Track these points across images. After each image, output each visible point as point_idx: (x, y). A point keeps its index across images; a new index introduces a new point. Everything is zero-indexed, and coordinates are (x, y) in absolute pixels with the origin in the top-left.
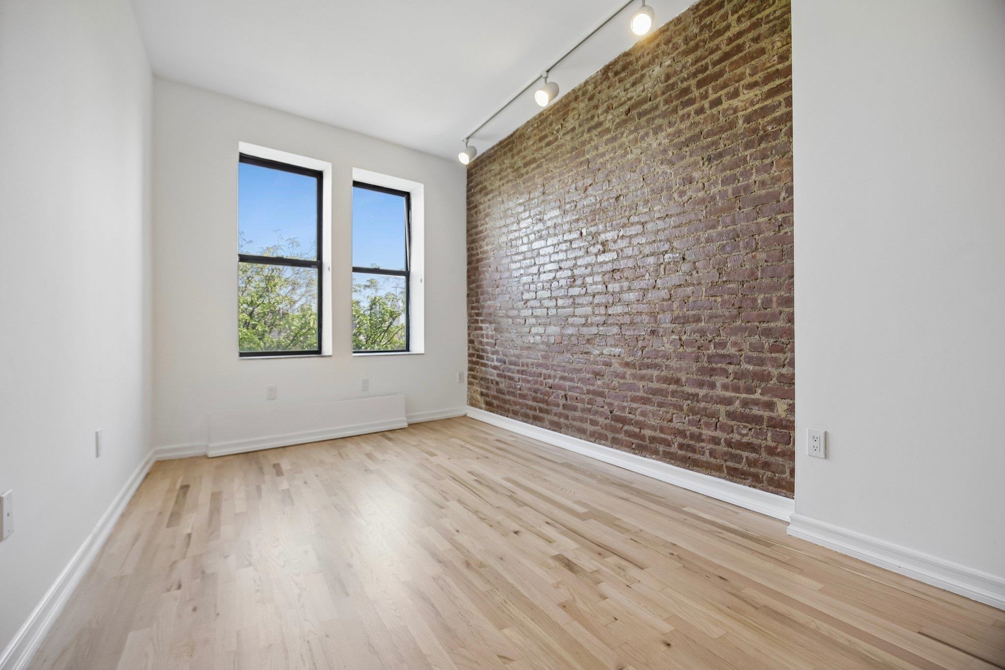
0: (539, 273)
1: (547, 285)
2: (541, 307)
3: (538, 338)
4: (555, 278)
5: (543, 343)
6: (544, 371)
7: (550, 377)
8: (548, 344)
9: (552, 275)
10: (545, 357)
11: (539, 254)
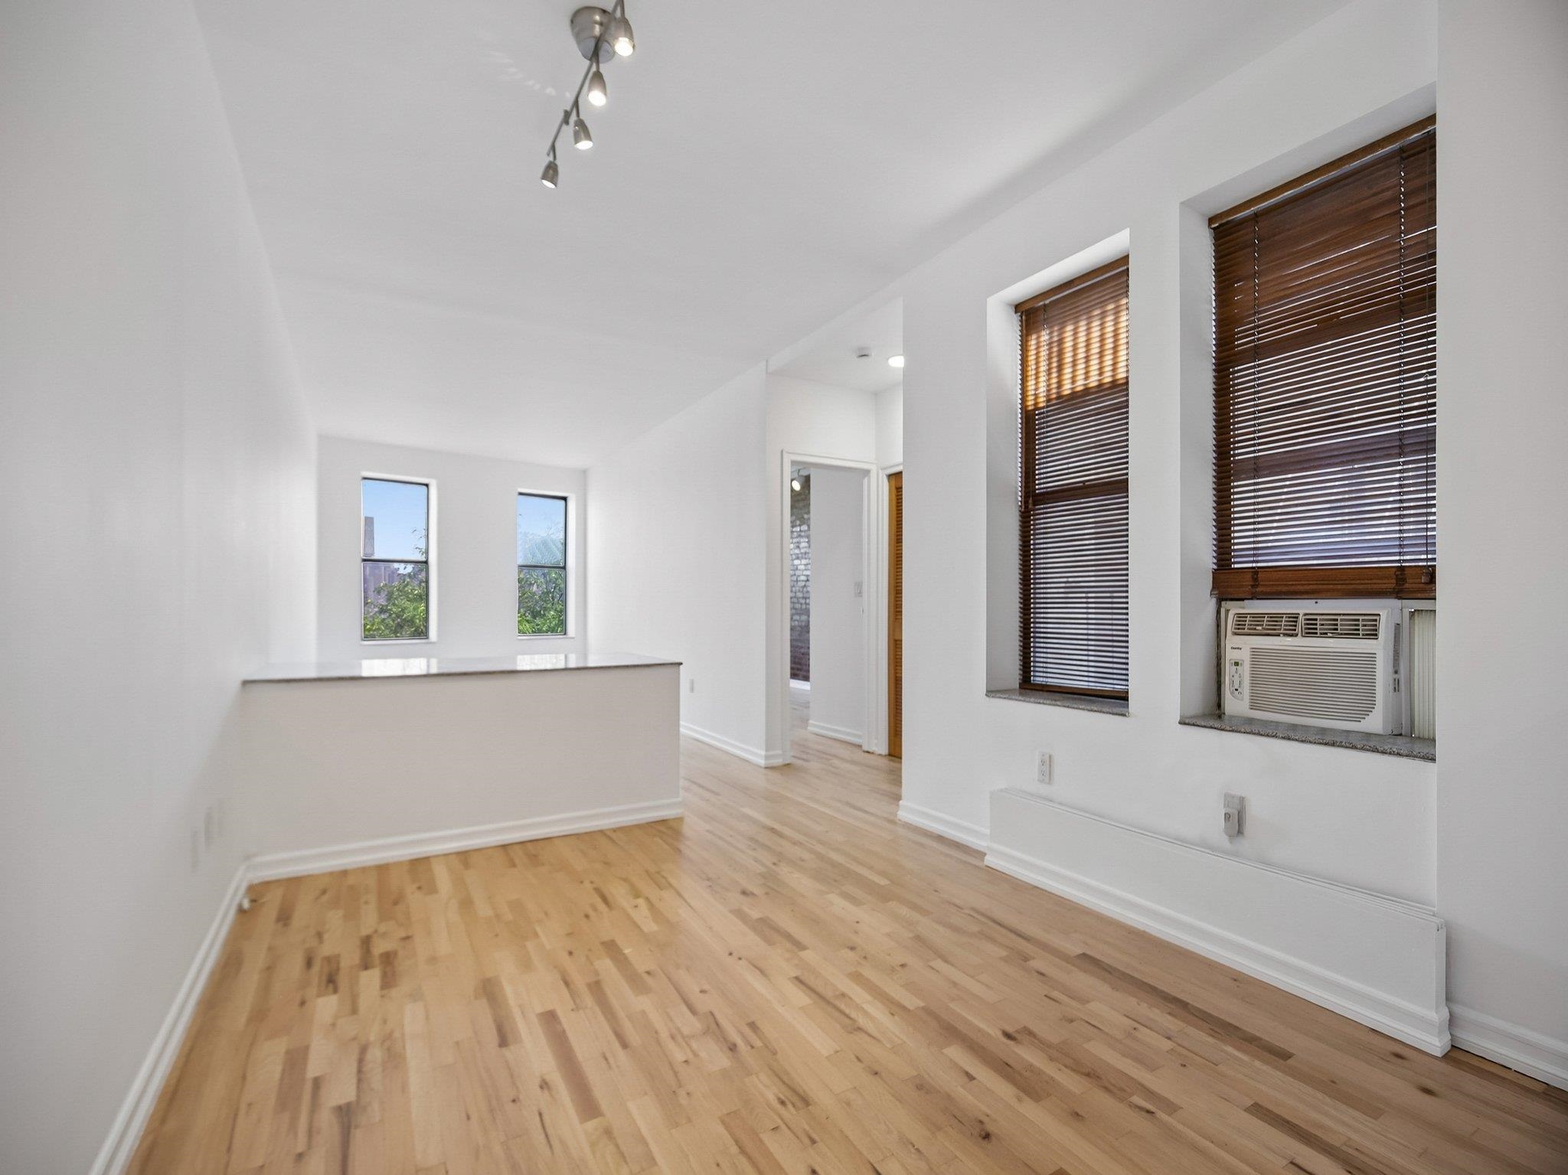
0: (797, 581)
1: (801, 589)
2: (798, 603)
3: (796, 622)
4: (805, 586)
5: (799, 626)
6: (800, 644)
7: (802, 647)
8: (801, 627)
9: (803, 583)
10: (799, 635)
11: (797, 569)
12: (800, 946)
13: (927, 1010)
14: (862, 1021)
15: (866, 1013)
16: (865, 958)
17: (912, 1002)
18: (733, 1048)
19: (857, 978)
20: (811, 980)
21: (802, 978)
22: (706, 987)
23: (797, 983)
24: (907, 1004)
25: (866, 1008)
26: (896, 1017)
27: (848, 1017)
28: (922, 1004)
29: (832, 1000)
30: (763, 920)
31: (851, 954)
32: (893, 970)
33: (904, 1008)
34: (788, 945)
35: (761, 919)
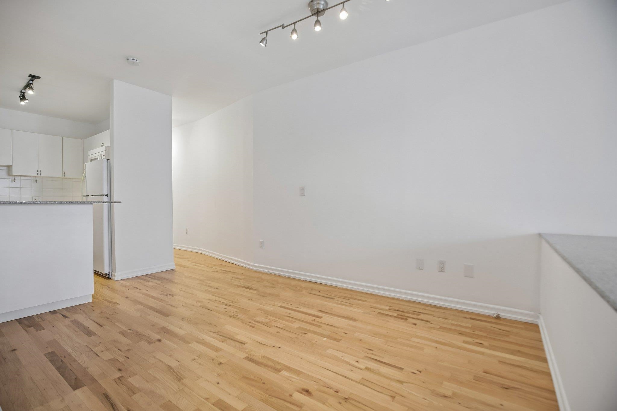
12: (250, 359)
13: (188, 343)
14: (215, 335)
15: (213, 337)
16: (213, 360)
17: (194, 345)
18: (256, 321)
19: (217, 350)
20: (238, 344)
21: (242, 345)
22: (278, 334)
23: (244, 342)
24: (195, 344)
25: (213, 339)
26: (201, 339)
27: (220, 335)
28: (190, 345)
29: (227, 339)
30: (279, 371)
31: (222, 361)
32: (199, 357)
33: (197, 342)
34: (255, 358)
35: (280, 371)
